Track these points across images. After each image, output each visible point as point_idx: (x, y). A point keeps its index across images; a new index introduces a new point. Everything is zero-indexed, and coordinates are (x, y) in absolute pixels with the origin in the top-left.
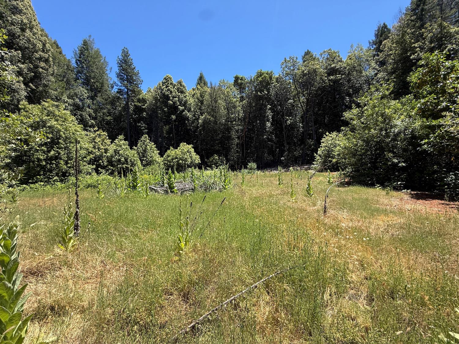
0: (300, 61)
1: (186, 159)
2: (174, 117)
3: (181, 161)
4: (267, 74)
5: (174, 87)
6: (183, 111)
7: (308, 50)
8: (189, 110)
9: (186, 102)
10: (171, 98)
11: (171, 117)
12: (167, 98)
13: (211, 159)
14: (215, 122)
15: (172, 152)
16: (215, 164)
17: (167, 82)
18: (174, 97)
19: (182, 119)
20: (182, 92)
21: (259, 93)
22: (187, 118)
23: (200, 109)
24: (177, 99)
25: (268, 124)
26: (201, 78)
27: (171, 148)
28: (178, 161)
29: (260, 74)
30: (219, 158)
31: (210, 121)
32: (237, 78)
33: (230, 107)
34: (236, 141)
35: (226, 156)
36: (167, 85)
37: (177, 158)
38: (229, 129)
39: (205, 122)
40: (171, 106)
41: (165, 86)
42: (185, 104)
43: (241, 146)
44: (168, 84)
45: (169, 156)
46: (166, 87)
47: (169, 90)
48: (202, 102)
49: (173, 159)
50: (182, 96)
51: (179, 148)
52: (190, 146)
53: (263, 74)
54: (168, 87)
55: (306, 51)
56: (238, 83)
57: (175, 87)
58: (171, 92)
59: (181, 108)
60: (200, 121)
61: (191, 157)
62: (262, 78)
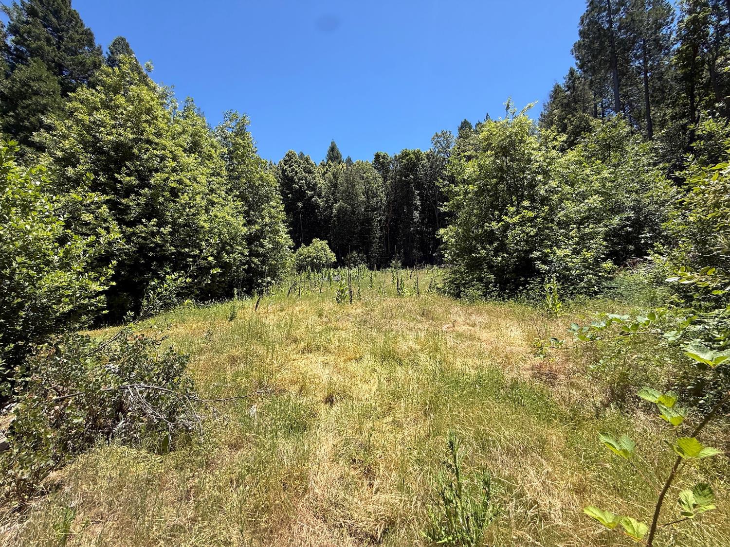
0: (455, 134)
1: (321, 257)
2: (300, 204)
3: (315, 260)
4: (414, 153)
5: (299, 166)
6: (312, 197)
7: (465, 120)
8: (320, 196)
9: (315, 185)
10: (297, 180)
11: (296, 204)
12: (291, 180)
13: (348, 257)
14: (353, 212)
15: (304, 250)
16: (353, 263)
17: (290, 160)
18: (299, 179)
19: (311, 207)
20: (310, 172)
21: (403, 178)
22: (317, 206)
23: (333, 194)
24: (304, 181)
25: (416, 214)
26: (333, 149)
27: (303, 245)
28: (312, 260)
29: (405, 155)
30: (358, 255)
31: (346, 210)
32: (377, 156)
33: (370, 193)
34: (378, 235)
35: (366, 253)
36: (290, 165)
37: (310, 257)
38: (369, 220)
39: (340, 210)
40: (297, 191)
41: (288, 166)
42: (313, 188)
43: (385, 239)
44: (292, 162)
45: (301, 255)
46: (290, 167)
47: (293, 170)
48: (336, 186)
49: (305, 258)
50: (309, 177)
51: (311, 245)
52: (325, 242)
53: (409, 154)
54: (292, 166)
55: (463, 121)
56: (380, 162)
57: (301, 166)
58: (296, 173)
59: (309, 193)
60: (334, 211)
61: (326, 256)
62: (407, 160)
